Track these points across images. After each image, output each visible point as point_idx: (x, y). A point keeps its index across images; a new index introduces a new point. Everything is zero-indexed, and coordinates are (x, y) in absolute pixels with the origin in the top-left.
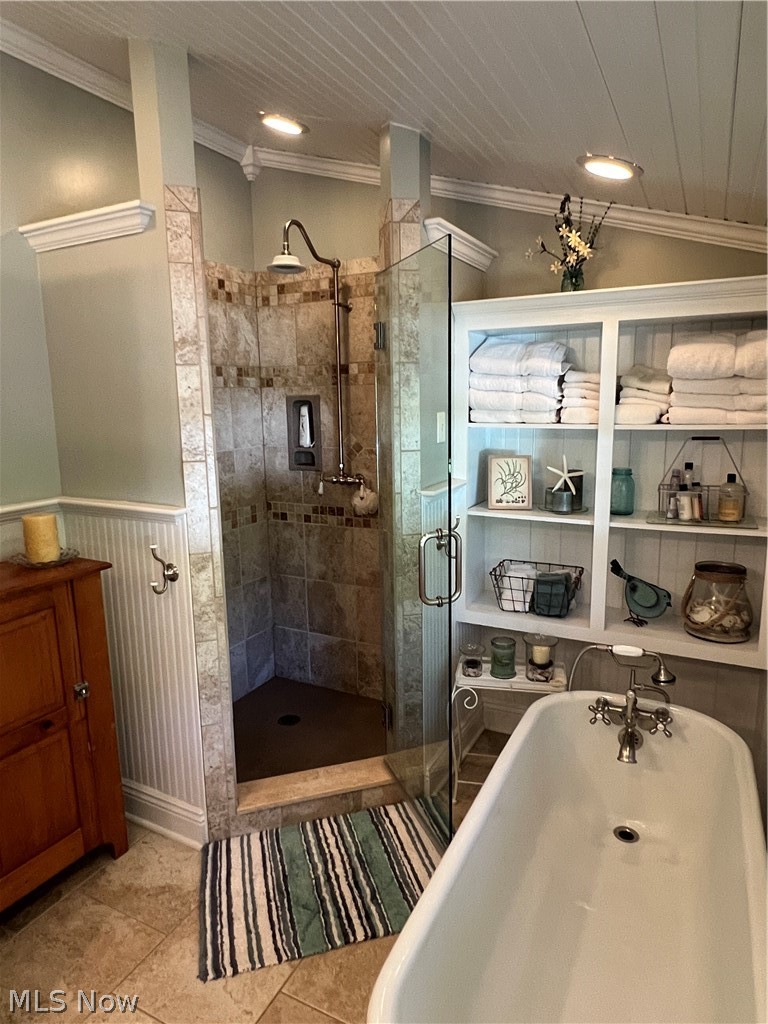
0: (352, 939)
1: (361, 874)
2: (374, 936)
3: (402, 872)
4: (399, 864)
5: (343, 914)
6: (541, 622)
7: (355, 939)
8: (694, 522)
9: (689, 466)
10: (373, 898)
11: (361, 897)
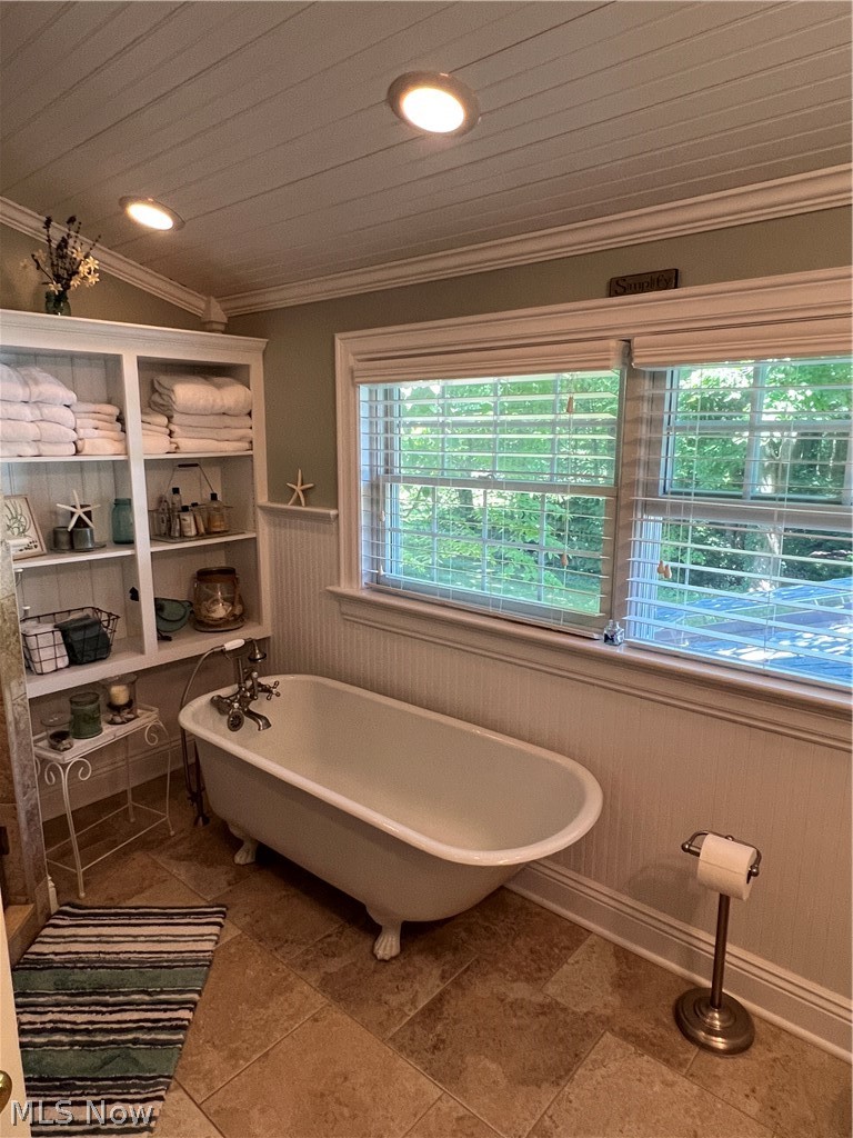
0: (186, 1023)
1: (108, 998)
2: (195, 1003)
3: (134, 962)
4: (124, 962)
5: (149, 1025)
6: (87, 671)
7: (188, 1020)
8: (199, 536)
9: (176, 491)
10: (149, 994)
11: (143, 1004)
